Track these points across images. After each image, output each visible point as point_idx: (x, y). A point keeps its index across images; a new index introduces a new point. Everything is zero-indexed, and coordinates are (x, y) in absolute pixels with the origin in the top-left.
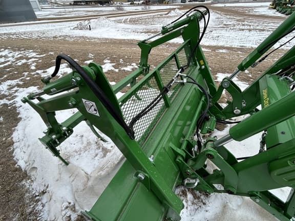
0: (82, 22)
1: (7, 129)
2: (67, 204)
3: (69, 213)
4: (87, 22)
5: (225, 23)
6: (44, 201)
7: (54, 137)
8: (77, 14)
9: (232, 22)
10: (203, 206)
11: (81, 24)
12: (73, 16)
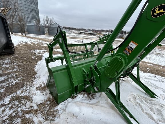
0: (80, 40)
1: (37, 61)
2: (43, 82)
3: (42, 84)
4: (82, 40)
5: (157, 52)
6: (37, 79)
7: (49, 59)
8: (79, 37)
9: (162, 53)
10: (90, 100)
11: (79, 40)
12: (77, 37)
